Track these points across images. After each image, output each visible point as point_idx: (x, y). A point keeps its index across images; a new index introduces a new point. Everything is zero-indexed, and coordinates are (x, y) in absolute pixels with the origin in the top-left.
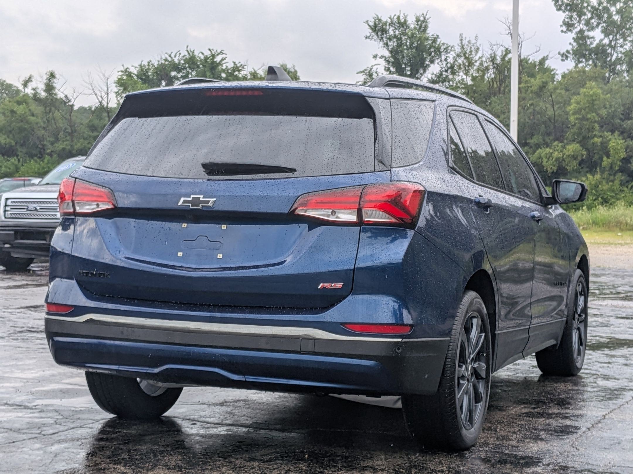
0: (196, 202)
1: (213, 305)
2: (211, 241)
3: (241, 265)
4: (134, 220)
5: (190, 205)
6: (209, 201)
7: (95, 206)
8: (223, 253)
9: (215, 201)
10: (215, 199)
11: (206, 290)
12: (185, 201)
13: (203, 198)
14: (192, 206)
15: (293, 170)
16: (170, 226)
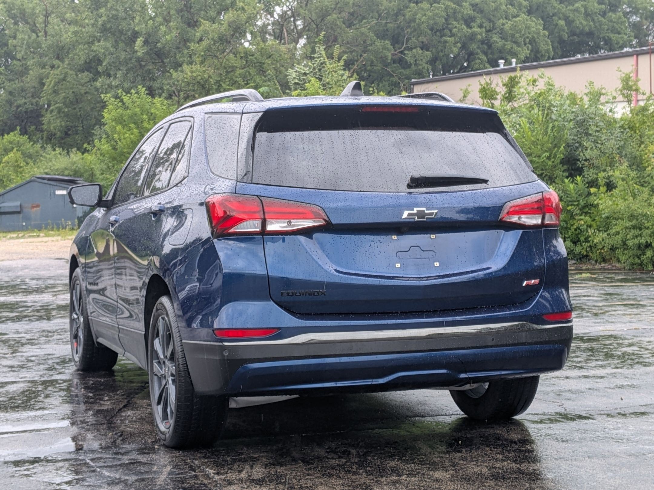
0: (421, 214)
1: (441, 311)
2: (423, 251)
3: (459, 271)
4: (339, 235)
5: (416, 217)
6: (433, 213)
7: (286, 224)
8: (438, 261)
9: (437, 213)
10: (437, 211)
11: (434, 297)
12: (409, 214)
13: (427, 210)
14: (418, 218)
15: (486, 181)
16: (380, 239)
